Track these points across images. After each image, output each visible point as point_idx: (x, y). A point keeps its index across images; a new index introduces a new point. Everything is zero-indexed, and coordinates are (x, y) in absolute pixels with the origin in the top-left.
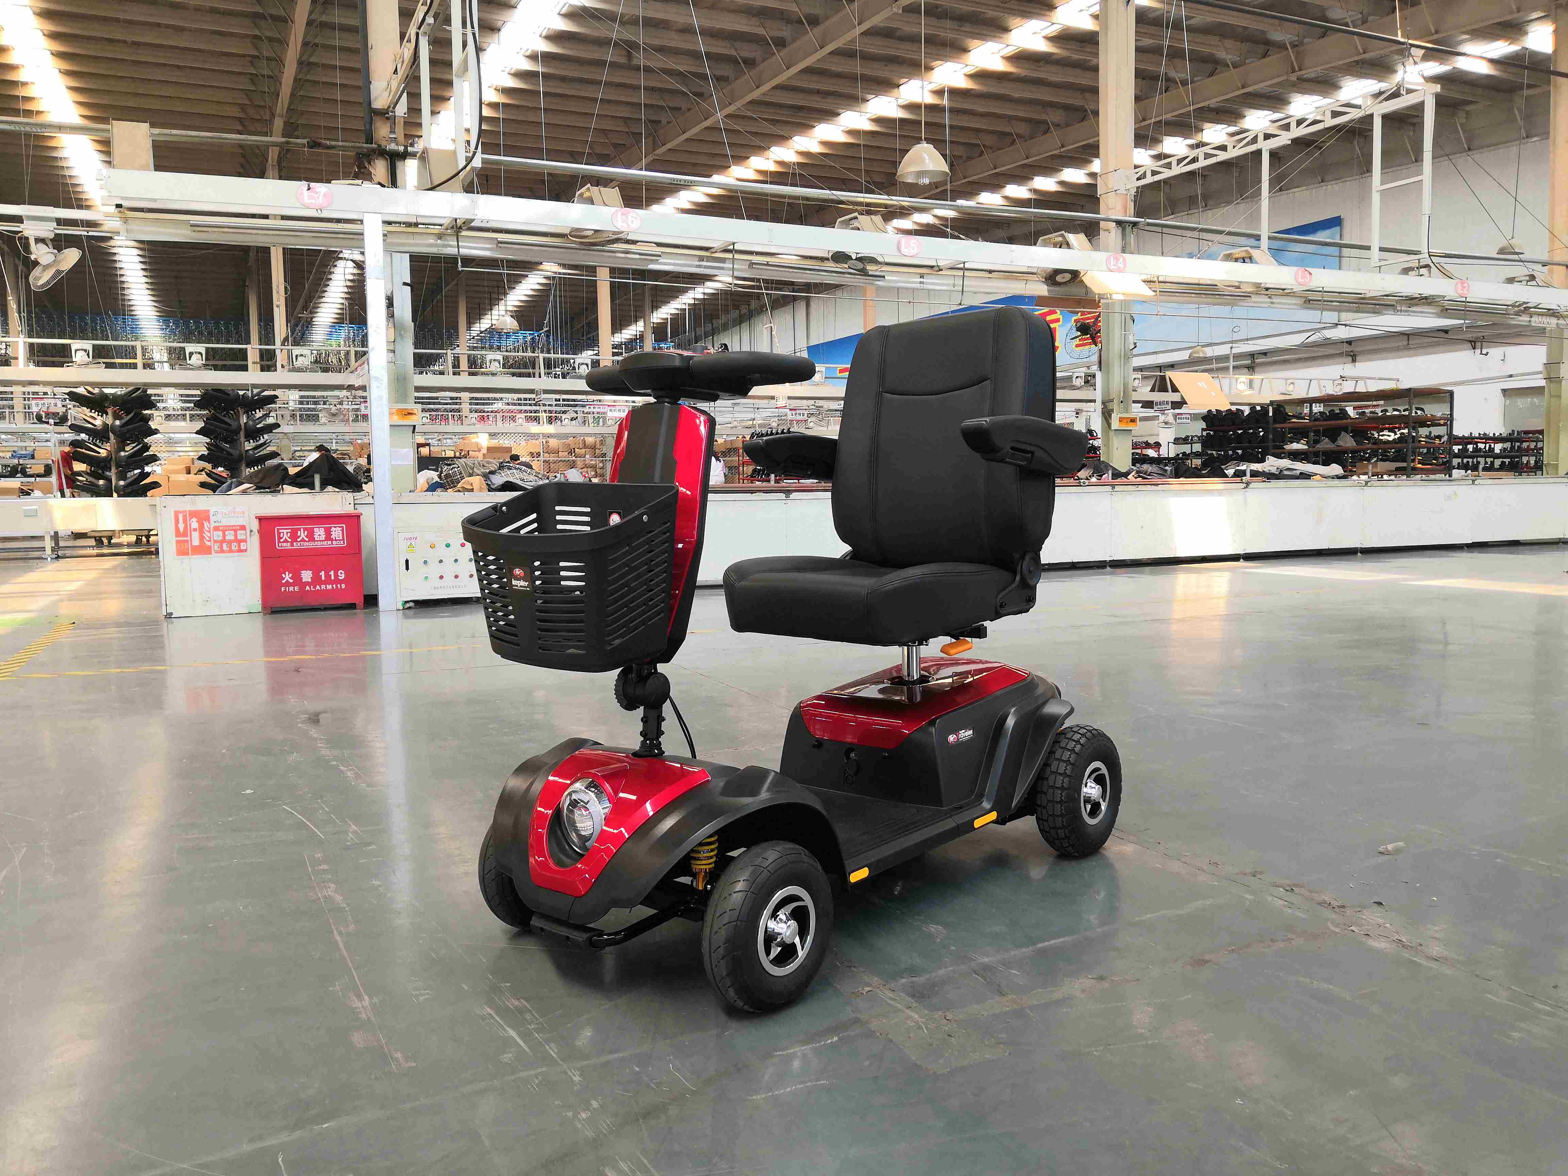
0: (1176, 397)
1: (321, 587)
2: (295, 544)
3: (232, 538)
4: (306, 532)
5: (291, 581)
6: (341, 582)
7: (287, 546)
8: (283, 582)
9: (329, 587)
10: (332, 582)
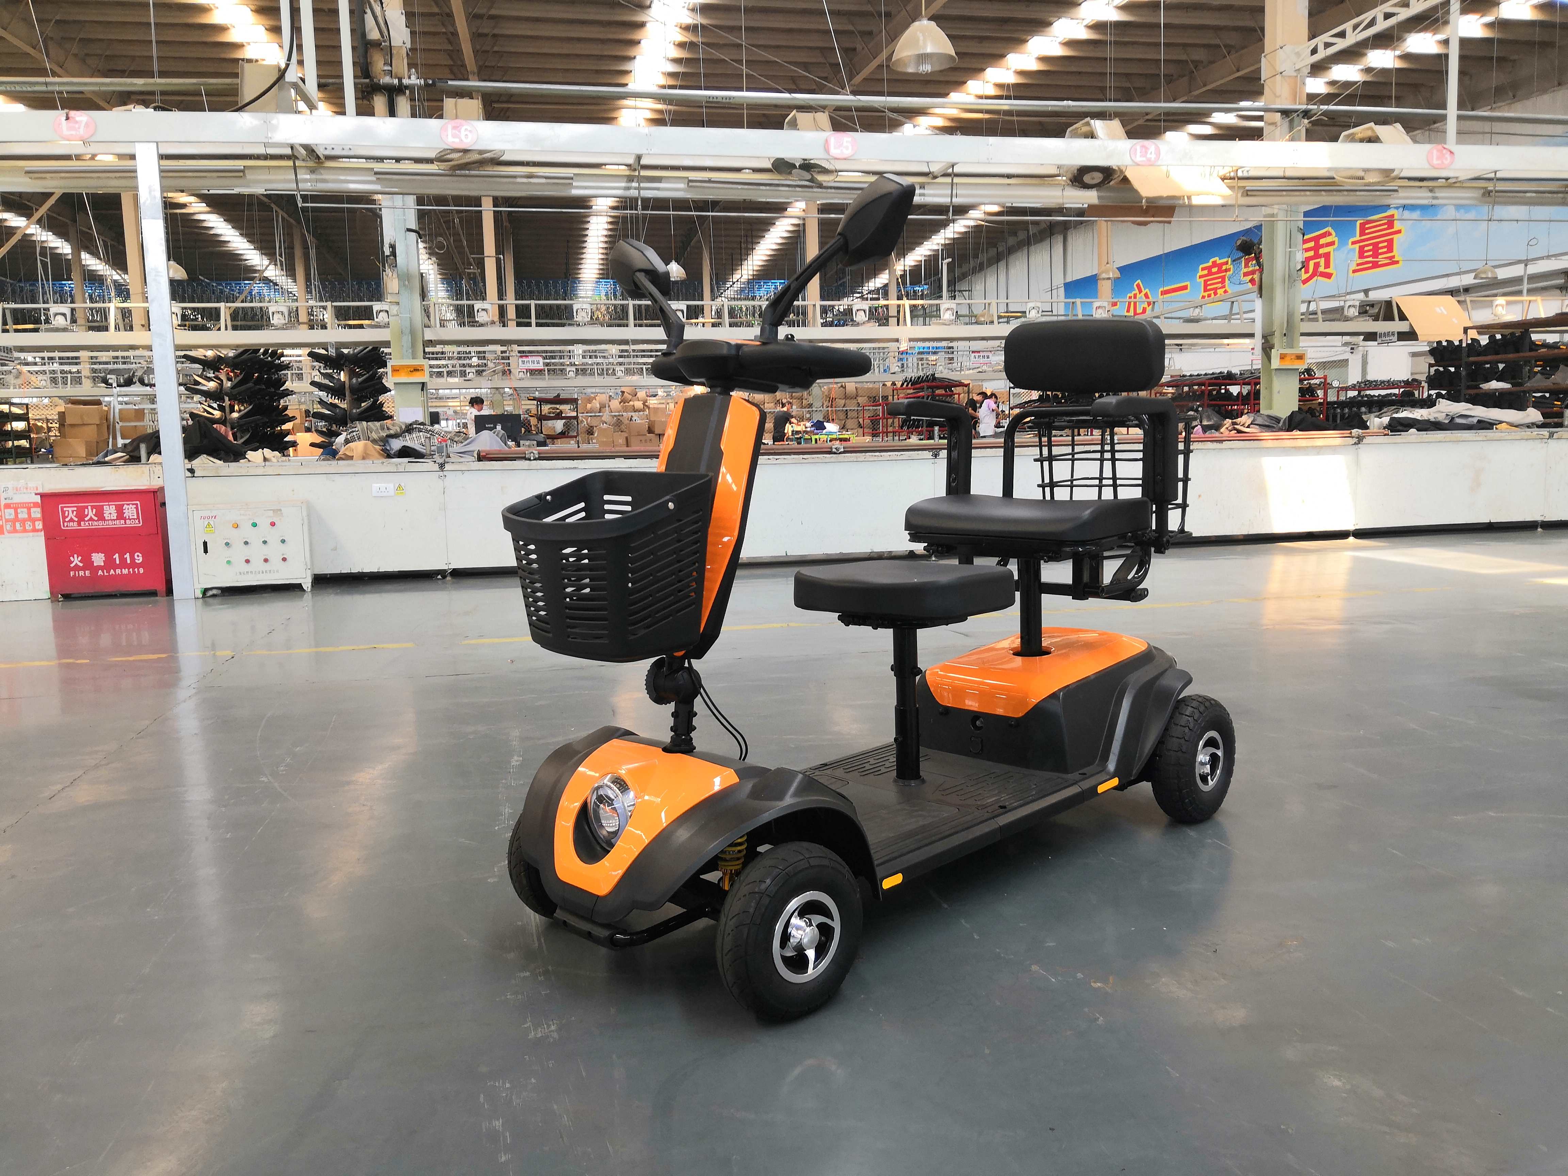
0: (1403, 327)
1: (115, 572)
2: (82, 523)
3: (26, 516)
4: (94, 510)
5: (81, 565)
6: (139, 566)
7: (74, 526)
8: (72, 565)
9: (125, 571)
10: (128, 566)
